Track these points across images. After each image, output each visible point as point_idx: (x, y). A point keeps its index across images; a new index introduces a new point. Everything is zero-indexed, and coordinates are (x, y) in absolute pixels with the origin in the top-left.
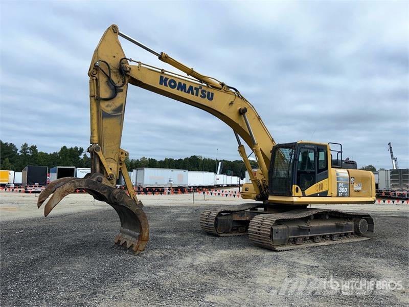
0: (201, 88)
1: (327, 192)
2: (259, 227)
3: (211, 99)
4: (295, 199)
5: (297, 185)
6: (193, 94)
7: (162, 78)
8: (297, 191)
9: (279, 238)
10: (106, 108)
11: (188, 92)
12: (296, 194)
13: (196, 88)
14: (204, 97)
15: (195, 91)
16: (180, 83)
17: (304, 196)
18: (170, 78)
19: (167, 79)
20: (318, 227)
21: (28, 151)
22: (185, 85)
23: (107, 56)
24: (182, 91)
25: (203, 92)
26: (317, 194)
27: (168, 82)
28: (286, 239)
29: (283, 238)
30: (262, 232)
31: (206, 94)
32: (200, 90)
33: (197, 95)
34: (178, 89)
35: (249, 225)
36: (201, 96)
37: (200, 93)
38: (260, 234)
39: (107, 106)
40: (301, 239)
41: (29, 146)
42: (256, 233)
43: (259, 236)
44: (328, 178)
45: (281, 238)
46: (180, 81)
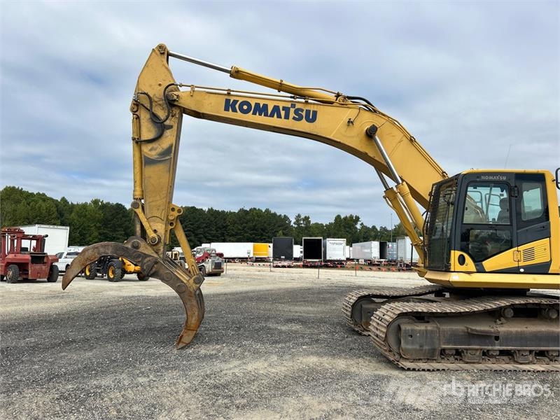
0: (293, 106)
1: (548, 265)
3: (313, 120)
4: (454, 278)
5: (462, 250)
6: (279, 116)
7: (227, 101)
8: (462, 262)
9: (417, 347)
10: (149, 153)
11: (272, 115)
12: (460, 268)
13: (284, 108)
14: (300, 119)
15: (283, 113)
16: (257, 105)
17: (481, 270)
18: (241, 100)
19: (235, 102)
20: (522, 333)
21: (302, 222)
22: (266, 106)
23: (151, 86)
24: (260, 115)
25: (296, 112)
26: (519, 268)
27: (237, 106)
28: (434, 350)
29: (426, 348)
31: (304, 114)
32: (292, 110)
33: (287, 117)
34: (254, 113)
36: (294, 118)
37: (292, 114)
39: (151, 150)
40: (478, 353)
41: (303, 217)
44: (550, 237)
45: (421, 346)
46: (258, 101)
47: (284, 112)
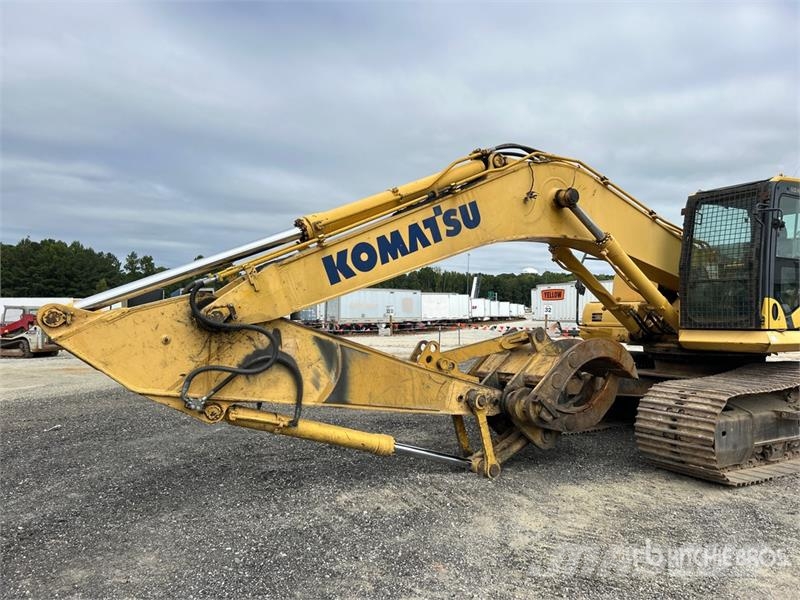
0: (438, 211)
2: (674, 419)
3: (477, 220)
4: (774, 338)
5: (775, 298)
6: (426, 243)
7: (327, 261)
8: (775, 316)
11: (414, 248)
12: (774, 324)
13: (426, 223)
14: (457, 230)
15: (428, 233)
16: (381, 240)
18: (350, 247)
19: (342, 255)
21: (139, 265)
22: (396, 235)
24: (395, 257)
27: (349, 263)
30: (683, 432)
31: (459, 217)
32: (439, 219)
33: (437, 238)
34: (385, 261)
35: (636, 412)
37: (443, 228)
38: (677, 437)
41: (140, 257)
42: (665, 435)
43: (676, 442)
46: (379, 233)
47: (429, 229)
